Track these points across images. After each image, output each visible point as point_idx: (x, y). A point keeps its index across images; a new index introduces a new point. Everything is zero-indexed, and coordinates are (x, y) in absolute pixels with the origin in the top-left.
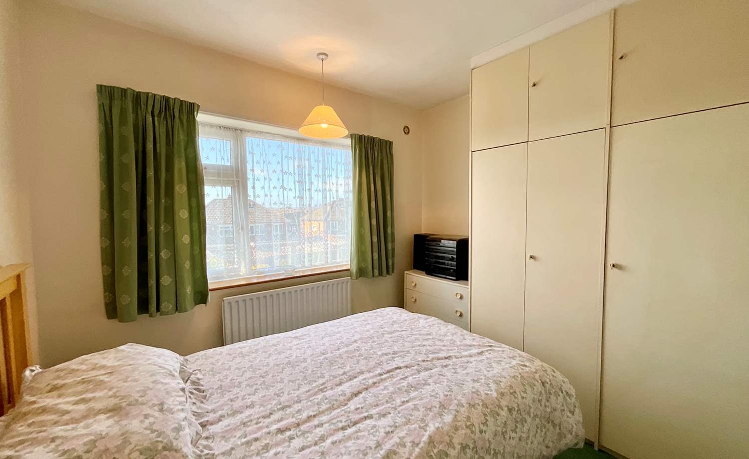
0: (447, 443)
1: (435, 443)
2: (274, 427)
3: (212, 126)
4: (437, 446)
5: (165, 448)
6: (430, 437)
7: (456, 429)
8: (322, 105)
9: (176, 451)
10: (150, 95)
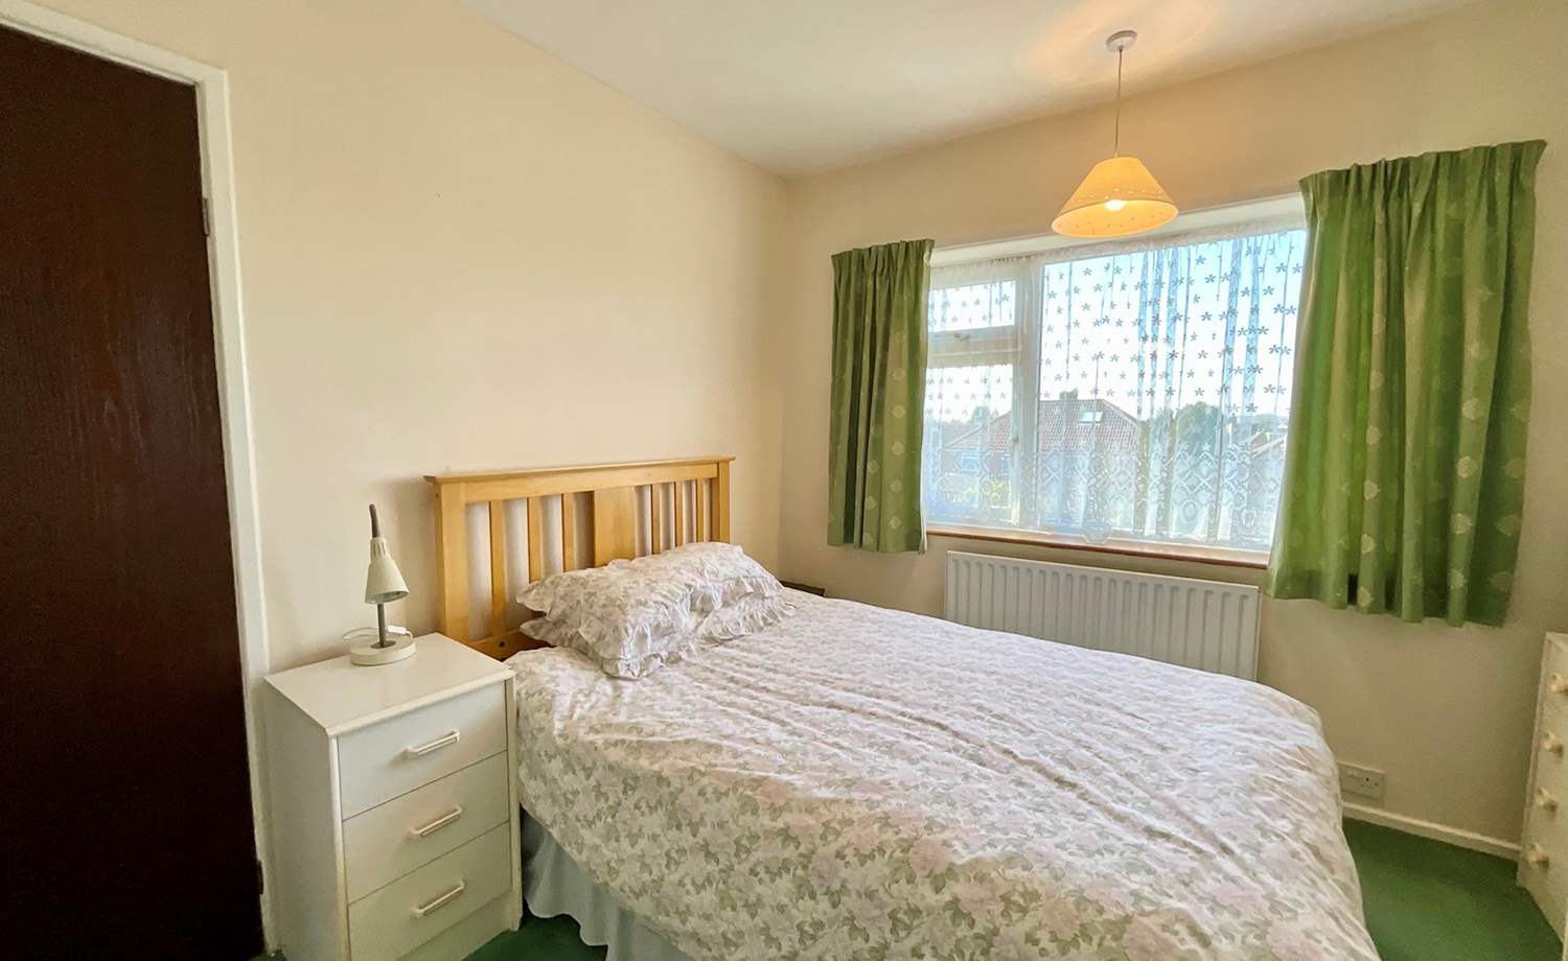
0: (772, 804)
1: (760, 788)
2: (731, 673)
3: (979, 263)
4: (758, 792)
5: (619, 606)
6: (765, 778)
7: (810, 810)
8: (1113, 157)
9: (624, 614)
10: (881, 249)
